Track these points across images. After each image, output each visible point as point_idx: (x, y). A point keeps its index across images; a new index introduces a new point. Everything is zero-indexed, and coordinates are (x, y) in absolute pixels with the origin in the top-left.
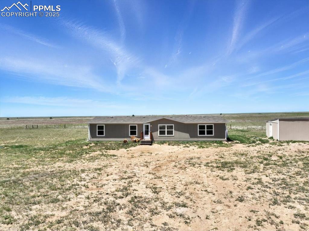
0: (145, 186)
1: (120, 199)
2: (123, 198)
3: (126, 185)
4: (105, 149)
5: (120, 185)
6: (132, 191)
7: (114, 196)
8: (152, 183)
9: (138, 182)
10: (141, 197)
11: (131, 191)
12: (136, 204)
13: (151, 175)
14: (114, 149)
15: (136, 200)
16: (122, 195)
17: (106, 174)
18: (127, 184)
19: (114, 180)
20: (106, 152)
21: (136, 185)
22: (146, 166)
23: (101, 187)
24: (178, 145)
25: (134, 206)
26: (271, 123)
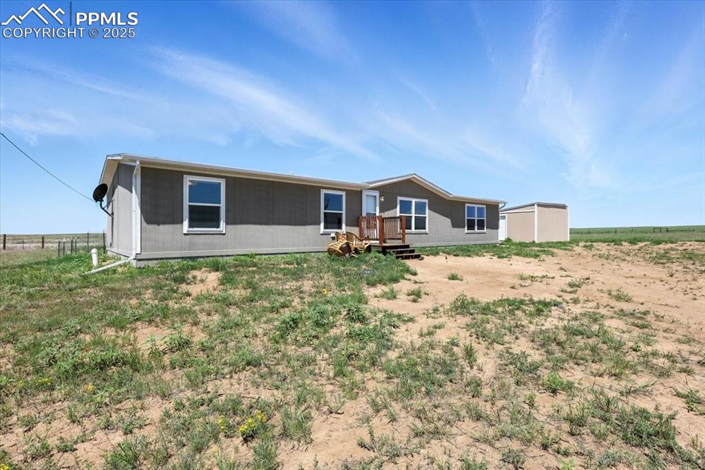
26: (506, 215)
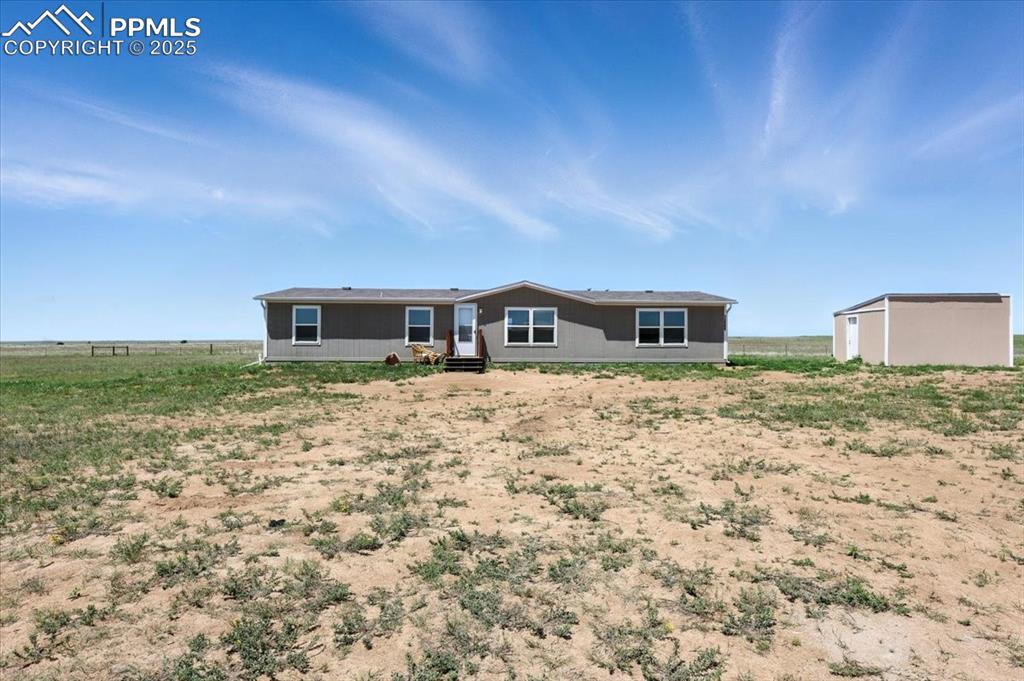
0: (500, 486)
1: (357, 559)
2: (375, 546)
3: (396, 480)
4: (317, 379)
5: (362, 483)
6: (435, 505)
7: (315, 535)
8: (532, 473)
9: (460, 469)
10: (499, 541)
11: (423, 506)
12: (478, 589)
13: (513, 445)
14: (352, 382)
15: (469, 563)
16: (368, 531)
17: (301, 443)
18: (401, 479)
19: (332, 463)
20: (319, 388)
21: (450, 479)
22: (481, 419)
23: (253, 490)
24: (575, 373)
25: (464, 606)
26: (856, 316)
